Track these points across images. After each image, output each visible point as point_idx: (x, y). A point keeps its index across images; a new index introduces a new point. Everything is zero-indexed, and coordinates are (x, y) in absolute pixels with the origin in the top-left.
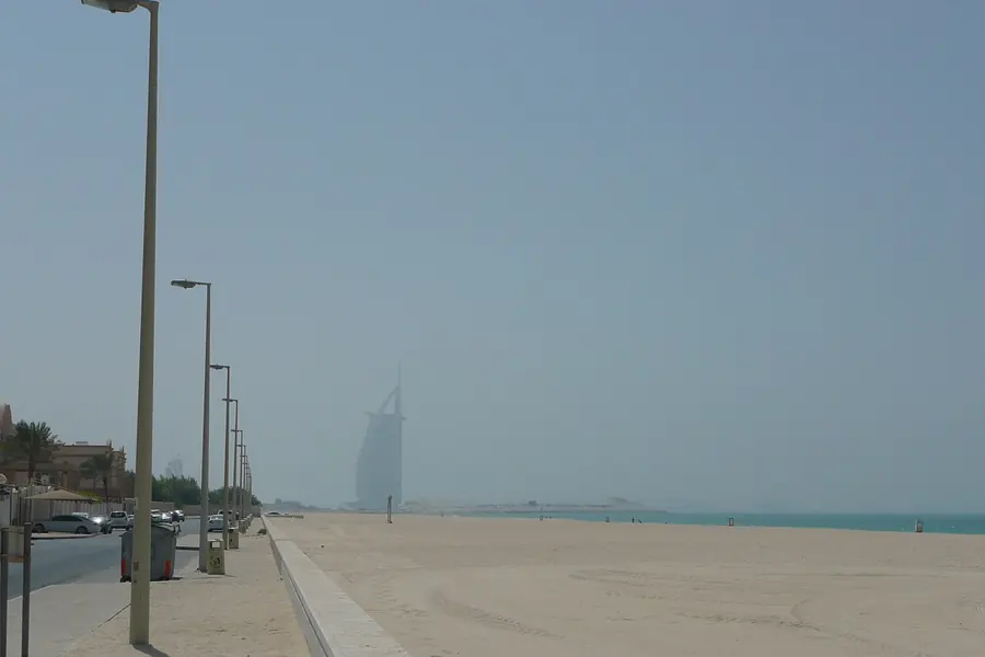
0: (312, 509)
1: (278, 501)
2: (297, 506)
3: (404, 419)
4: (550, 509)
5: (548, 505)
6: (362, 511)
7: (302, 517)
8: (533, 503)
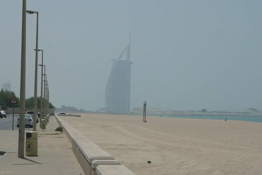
0: (82, 111)
1: (63, 107)
2: (74, 110)
3: (132, 63)
4: (215, 114)
5: (213, 112)
6: (109, 113)
7: (80, 116)
8: (204, 111)
